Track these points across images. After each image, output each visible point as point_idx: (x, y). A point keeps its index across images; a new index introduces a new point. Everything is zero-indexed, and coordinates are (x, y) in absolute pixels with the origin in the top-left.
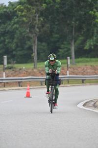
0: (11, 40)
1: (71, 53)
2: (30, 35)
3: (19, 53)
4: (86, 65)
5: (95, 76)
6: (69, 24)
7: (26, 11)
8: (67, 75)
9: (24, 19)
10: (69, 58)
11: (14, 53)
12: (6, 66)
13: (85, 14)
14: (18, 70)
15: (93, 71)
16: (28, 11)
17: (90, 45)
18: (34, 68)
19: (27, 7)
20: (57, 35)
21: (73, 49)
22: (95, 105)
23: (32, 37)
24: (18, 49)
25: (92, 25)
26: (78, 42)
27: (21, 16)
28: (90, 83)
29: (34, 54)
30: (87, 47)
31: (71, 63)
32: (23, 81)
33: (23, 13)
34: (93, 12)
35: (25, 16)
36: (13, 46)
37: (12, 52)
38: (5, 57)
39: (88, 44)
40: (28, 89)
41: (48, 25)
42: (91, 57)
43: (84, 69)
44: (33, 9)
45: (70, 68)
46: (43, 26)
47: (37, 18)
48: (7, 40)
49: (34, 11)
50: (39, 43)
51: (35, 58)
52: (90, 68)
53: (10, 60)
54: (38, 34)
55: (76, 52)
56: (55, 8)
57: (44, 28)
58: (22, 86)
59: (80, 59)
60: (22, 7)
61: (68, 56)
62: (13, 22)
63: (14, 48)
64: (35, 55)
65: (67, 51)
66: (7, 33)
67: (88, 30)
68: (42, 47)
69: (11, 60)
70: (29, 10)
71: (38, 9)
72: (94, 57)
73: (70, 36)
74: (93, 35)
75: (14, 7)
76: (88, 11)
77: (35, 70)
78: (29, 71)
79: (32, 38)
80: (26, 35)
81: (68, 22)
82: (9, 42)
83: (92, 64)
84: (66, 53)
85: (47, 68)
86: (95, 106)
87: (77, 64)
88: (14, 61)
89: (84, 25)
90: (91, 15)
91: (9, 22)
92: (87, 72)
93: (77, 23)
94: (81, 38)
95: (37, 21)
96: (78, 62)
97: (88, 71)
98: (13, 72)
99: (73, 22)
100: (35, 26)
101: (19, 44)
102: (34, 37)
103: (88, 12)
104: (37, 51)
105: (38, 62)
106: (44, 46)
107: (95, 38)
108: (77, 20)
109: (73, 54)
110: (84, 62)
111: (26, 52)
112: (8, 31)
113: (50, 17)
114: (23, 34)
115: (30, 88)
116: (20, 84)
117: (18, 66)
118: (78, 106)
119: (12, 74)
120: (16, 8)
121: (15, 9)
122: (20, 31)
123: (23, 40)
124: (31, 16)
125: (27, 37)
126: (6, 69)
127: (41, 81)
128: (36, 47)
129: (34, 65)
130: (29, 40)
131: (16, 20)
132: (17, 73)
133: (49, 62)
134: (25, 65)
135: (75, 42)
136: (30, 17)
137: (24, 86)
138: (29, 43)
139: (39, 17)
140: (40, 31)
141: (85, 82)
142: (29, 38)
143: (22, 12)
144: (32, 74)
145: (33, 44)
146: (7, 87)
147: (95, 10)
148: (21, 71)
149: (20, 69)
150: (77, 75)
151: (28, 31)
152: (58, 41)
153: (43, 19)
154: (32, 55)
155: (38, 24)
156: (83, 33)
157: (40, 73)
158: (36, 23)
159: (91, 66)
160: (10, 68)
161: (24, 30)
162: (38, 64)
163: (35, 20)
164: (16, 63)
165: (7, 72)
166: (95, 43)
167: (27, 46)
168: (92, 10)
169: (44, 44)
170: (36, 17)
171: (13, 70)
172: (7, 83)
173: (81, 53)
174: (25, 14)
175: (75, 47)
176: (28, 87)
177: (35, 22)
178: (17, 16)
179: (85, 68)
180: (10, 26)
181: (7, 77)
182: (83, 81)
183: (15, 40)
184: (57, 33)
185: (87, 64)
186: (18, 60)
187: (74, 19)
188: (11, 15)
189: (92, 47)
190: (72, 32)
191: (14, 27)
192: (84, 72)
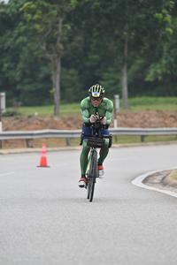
0: (12, 65)
1: (121, 88)
2: (48, 55)
3: (27, 88)
4: (148, 110)
5: (165, 129)
6: (117, 37)
7: (40, 12)
8: (113, 127)
9: (37, 26)
10: (117, 96)
11: (19, 87)
12: (4, 111)
13: (147, 18)
14: (25, 117)
15: (161, 120)
16: (43, 13)
17: (156, 73)
18: (55, 114)
19: (43, 6)
20: (96, 57)
21: (125, 80)
22: (165, 180)
23: (51, 59)
24: (26, 80)
25: (160, 39)
26: (135, 68)
27: (31, 21)
28: (155, 141)
29: (54, 90)
30: (149, 78)
31: (121, 105)
32: (34, 137)
33: (36, 17)
34: (161, 15)
35: (38, 21)
36: (17, 75)
37: (15, 85)
38: (3, 94)
39: (152, 72)
40: (44, 152)
41: (79, 38)
42: (158, 96)
43: (144, 117)
44: (54, 9)
45: (120, 114)
46: (71, 40)
47: (60, 25)
48: (6, 65)
49: (55, 12)
50: (64, 70)
51: (57, 97)
52: (156, 116)
53: (10, 101)
54: (62, 53)
55: (130, 86)
56: (93, 7)
57: (74, 44)
58: (32, 147)
59: (137, 99)
60: (33, 6)
61: (116, 94)
62: (16, 31)
63: (18, 78)
64: (56, 91)
65: (115, 84)
66: (7, 51)
67: (152, 47)
68: (68, 77)
69: (14, 101)
70: (45, 10)
71: (62, 10)
72: (164, 96)
73: (119, 57)
74: (161, 56)
75: (18, 5)
76: (152, 12)
77: (56, 119)
78: (46, 119)
79: (50, 61)
80: (40, 56)
81: (117, 32)
82: (8, 68)
83: (160, 107)
84: (114, 88)
85: (86, 113)
86: (164, 183)
87: (133, 108)
88: (18, 101)
89: (145, 39)
90: (157, 20)
91: (9, 33)
92: (150, 123)
93: (133, 34)
94: (140, 61)
95: (60, 30)
96: (135, 104)
97: (152, 120)
98: (16, 121)
99: (125, 33)
100: (56, 40)
101: (28, 71)
102: (54, 59)
103: (152, 15)
104: (61, 83)
105: (62, 104)
106: (72, 75)
107: (164, 62)
108: (131, 29)
109: (125, 89)
110: (145, 104)
111: (40, 86)
112: (9, 48)
113: (84, 23)
114: (35, 53)
115: (48, 151)
116: (28, 143)
117: (26, 111)
118: (133, 182)
119: (15, 125)
120: (22, 6)
121: (21, 9)
122: (29, 49)
123: (35, 64)
124: (49, 21)
125: (42, 59)
126: (4, 115)
127: (67, 138)
128: (58, 77)
129: (55, 109)
130: (46, 65)
131: (23, 28)
132: (23, 123)
133: (89, 101)
134: (38, 108)
135: (129, 67)
136: (47, 24)
137: (37, 146)
138: (45, 70)
139: (64, 23)
140: (65, 49)
141: (146, 139)
142: (46, 62)
143: (33, 14)
144: (50, 125)
145: (53, 72)
146: (6, 148)
147: (164, 11)
148: (30, 120)
149: (30, 117)
150: (131, 126)
151: (44, 48)
152: (98, 67)
153: (72, 27)
154: (51, 92)
155: (62, 36)
156: (142, 52)
157: (65, 122)
158: (58, 34)
159: (158, 111)
160: (12, 115)
161: (37, 46)
162: (63, 106)
163: (57, 29)
164: (22, 106)
165: (6, 122)
166: (164, 70)
167: (41, 76)
168: (160, 12)
169: (72, 71)
170: (58, 23)
171: (17, 119)
172: (6, 141)
173: (140, 88)
174: (38, 19)
175: (128, 77)
176: (44, 149)
177: (56, 33)
178: (25, 22)
179: (147, 116)
180: (12, 39)
181: (6, 130)
182: (143, 138)
183: (21, 65)
184: (95, 53)
185: (150, 107)
186: (26, 100)
187: (127, 27)
188: (13, 19)
189: (160, 78)
190: (122, 50)
191: (18, 41)
192: (145, 121)
